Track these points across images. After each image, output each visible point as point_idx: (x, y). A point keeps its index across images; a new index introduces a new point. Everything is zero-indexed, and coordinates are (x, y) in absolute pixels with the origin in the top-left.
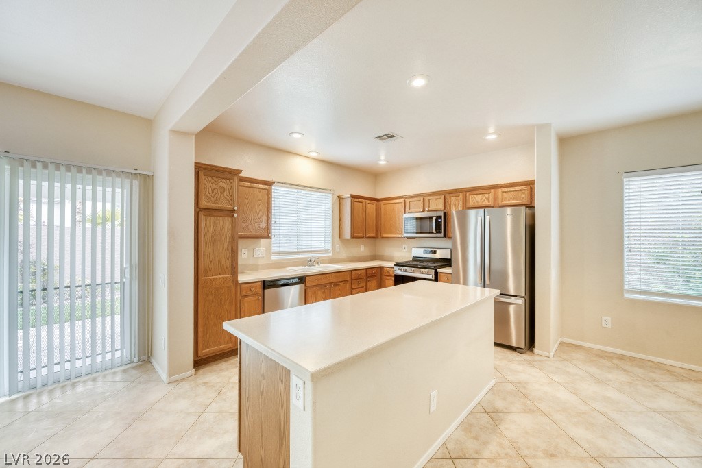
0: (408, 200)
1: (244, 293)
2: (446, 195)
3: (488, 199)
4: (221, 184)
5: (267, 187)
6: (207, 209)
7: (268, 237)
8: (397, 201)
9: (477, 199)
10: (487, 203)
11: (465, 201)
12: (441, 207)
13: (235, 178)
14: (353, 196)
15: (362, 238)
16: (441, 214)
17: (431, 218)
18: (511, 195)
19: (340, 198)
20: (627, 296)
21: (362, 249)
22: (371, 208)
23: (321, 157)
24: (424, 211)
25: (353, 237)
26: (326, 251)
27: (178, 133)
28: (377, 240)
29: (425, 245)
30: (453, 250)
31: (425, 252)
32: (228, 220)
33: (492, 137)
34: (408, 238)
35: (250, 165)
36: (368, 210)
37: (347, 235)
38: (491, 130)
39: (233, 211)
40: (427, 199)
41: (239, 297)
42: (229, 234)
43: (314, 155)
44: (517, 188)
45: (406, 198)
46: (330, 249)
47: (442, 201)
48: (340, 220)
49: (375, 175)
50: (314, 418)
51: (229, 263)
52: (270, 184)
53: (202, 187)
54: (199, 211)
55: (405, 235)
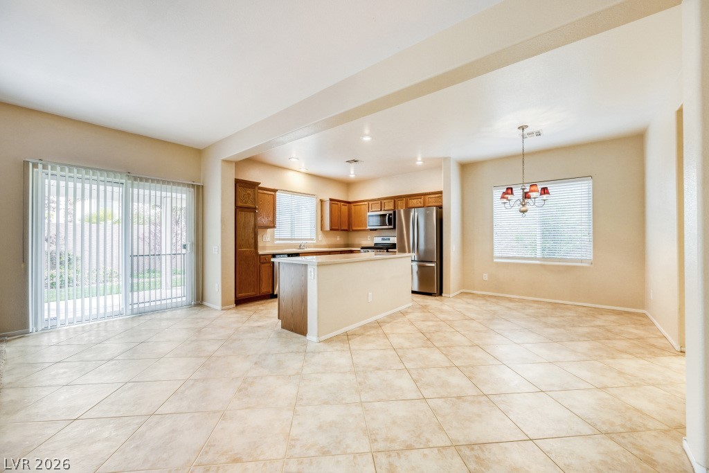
0: (370, 203)
1: (262, 261)
2: (395, 199)
3: (420, 202)
4: (248, 192)
5: (273, 193)
6: (241, 207)
7: (274, 227)
8: (363, 203)
9: (414, 202)
10: (420, 205)
11: (407, 203)
12: (392, 208)
13: (256, 188)
14: (331, 200)
15: (338, 230)
16: (391, 212)
17: (385, 215)
18: (433, 200)
19: (322, 201)
20: (496, 260)
21: (338, 239)
22: (345, 208)
23: (309, 172)
24: (381, 210)
25: (331, 230)
26: (312, 239)
27: (226, 161)
28: (350, 233)
29: (383, 235)
30: (401, 237)
31: (383, 239)
32: (252, 214)
33: (419, 163)
34: (371, 230)
35: (265, 180)
36: (342, 210)
37: (327, 227)
38: (419, 159)
39: (255, 208)
40: (383, 202)
41: (259, 264)
42: (253, 223)
43: (304, 170)
44: (437, 195)
45: (369, 201)
46: (315, 238)
47: (392, 203)
48: (322, 217)
49: (348, 185)
50: (318, 283)
51: (253, 241)
52: (275, 191)
53: (238, 193)
54: (237, 208)
55: (368, 228)
